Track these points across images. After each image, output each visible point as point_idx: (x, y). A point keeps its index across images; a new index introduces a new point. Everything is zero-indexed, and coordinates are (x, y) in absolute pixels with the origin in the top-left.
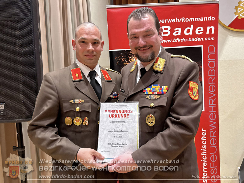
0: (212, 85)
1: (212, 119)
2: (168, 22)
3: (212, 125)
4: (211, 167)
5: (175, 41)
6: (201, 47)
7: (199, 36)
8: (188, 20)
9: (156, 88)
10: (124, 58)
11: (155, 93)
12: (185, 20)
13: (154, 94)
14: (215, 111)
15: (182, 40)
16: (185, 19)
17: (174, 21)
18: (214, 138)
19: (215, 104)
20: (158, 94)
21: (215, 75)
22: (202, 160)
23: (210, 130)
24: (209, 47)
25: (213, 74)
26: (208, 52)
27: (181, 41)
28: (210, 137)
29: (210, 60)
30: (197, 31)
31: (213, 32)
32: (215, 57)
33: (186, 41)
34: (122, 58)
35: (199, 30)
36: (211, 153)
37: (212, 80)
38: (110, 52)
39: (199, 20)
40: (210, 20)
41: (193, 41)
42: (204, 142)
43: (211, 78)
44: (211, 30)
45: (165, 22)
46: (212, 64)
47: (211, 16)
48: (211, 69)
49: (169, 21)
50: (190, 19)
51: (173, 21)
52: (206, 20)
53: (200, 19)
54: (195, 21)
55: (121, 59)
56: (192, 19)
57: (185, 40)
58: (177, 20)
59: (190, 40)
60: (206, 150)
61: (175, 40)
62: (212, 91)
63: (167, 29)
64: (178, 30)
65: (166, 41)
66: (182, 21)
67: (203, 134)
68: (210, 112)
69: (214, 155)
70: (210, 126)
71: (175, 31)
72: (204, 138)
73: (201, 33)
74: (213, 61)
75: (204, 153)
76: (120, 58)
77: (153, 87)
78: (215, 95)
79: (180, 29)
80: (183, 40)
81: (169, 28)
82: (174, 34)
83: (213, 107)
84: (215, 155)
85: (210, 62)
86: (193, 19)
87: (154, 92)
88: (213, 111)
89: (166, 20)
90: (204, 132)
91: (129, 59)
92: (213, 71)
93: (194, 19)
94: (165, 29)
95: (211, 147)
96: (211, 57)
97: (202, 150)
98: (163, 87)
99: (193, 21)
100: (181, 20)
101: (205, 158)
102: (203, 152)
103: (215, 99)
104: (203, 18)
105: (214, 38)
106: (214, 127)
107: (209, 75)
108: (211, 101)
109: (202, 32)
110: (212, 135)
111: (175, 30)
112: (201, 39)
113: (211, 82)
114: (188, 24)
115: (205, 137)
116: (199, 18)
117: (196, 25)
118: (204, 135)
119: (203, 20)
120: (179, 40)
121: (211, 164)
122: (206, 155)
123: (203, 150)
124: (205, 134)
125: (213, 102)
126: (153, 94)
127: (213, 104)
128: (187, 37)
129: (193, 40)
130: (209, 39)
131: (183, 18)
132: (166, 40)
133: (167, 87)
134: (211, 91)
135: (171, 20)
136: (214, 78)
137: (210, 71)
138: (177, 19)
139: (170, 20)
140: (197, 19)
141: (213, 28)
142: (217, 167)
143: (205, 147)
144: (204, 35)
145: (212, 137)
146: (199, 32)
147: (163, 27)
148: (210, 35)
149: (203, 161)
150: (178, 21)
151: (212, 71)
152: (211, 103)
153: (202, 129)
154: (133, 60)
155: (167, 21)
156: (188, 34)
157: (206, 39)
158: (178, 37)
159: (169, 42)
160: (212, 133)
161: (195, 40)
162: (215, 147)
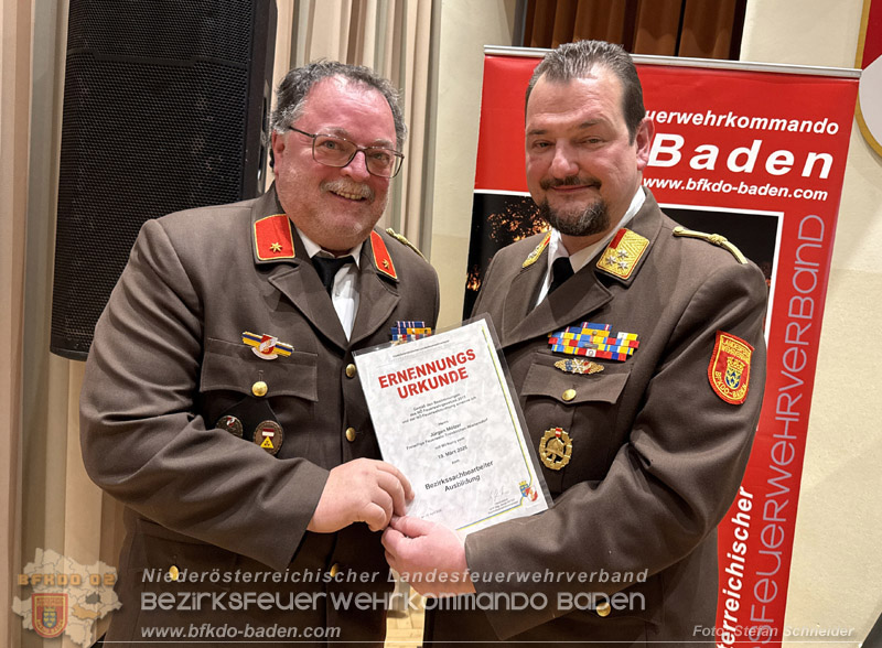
0: (796, 349)
1: (780, 461)
2: (679, 122)
3: (776, 482)
4: (752, 619)
5: (692, 185)
6: (777, 218)
7: (777, 181)
8: (744, 122)
9: (594, 335)
10: (517, 219)
11: (587, 354)
12: (736, 121)
13: (583, 356)
14: (794, 437)
15: (717, 187)
16: (735, 117)
17: (697, 119)
18: (778, 524)
19: (797, 414)
20: (596, 360)
21: (810, 317)
22: (724, 591)
23: (768, 496)
24: (804, 220)
25: (806, 312)
26: (800, 237)
27: (714, 190)
28: (765, 518)
29: (801, 266)
30: (771, 161)
31: (824, 174)
32: (822, 256)
33: (729, 191)
34: (512, 219)
35: (780, 162)
36: (758, 573)
37: (799, 333)
38: (475, 195)
39: (783, 129)
40: (822, 131)
41: (754, 193)
42: (741, 533)
43: (797, 324)
44: (819, 164)
45: (669, 121)
46: (805, 280)
47: (826, 120)
48: (799, 294)
49: (683, 119)
50: (754, 120)
51: (695, 119)
52: (809, 130)
53: (788, 124)
54: (770, 128)
55: (508, 224)
56: (759, 122)
57: (727, 188)
58: (711, 119)
59: (743, 189)
60: (743, 560)
61: (694, 183)
62: (794, 370)
63: (671, 144)
64: (707, 152)
65: (662, 184)
66: (727, 125)
67: (742, 504)
68: (775, 436)
69: (770, 582)
70: (770, 481)
71: (698, 154)
72: (742, 519)
73: (785, 171)
74: (813, 271)
75: (736, 569)
76: (504, 219)
77: (586, 330)
78: (801, 382)
79: (714, 150)
80: (721, 187)
81: (679, 141)
82: (694, 163)
83: (790, 422)
84: (773, 582)
85: (801, 270)
86: (763, 122)
87: (585, 348)
88: (786, 436)
89: (672, 114)
90: (744, 501)
91: (532, 226)
92: (808, 303)
93: (766, 120)
94: (666, 143)
95: (760, 552)
96: (806, 254)
97: (729, 555)
98: (619, 337)
99: (764, 128)
100: (724, 121)
101: (735, 583)
102: (733, 565)
103: (800, 396)
104: (797, 123)
105: (826, 194)
106: (781, 490)
107: (790, 315)
108: (785, 400)
109: (789, 169)
110: (770, 514)
111: (700, 149)
112: (782, 189)
113: (793, 337)
114: (745, 138)
115: (748, 517)
116: (785, 122)
117: (772, 141)
118: (744, 509)
119: (795, 129)
120: (706, 186)
121: (753, 607)
122: (741, 575)
123: (734, 557)
124: (747, 506)
125: (790, 404)
126: (581, 356)
127: (788, 413)
128: (735, 179)
129: (753, 190)
130: (809, 194)
131: (731, 114)
132: (663, 181)
133: (634, 337)
134: (789, 369)
135: (691, 115)
136: (807, 328)
137: (797, 303)
138: (708, 116)
139: (685, 115)
140: (778, 123)
141: (828, 159)
142: (772, 621)
143: (742, 549)
144: (793, 179)
145: (773, 521)
146: (778, 167)
147: (660, 137)
148: (814, 182)
149: (730, 593)
150: (712, 124)
151: (803, 301)
152: (784, 408)
153: (742, 488)
155: (675, 118)
156: (738, 169)
157: (799, 193)
158: (704, 173)
159: (671, 187)
160: (771, 507)
161: (760, 193)
162: (777, 554)
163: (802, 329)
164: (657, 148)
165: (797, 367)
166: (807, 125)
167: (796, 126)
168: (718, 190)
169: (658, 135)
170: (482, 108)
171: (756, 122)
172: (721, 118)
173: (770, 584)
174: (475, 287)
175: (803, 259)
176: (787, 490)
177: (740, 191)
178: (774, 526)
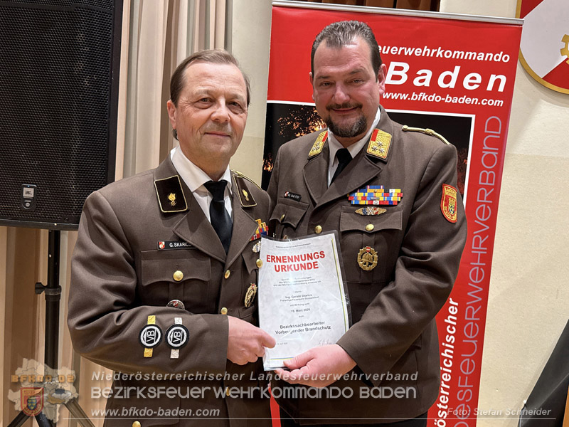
0: (484, 206)
1: (475, 280)
2: (406, 54)
3: (473, 294)
4: (459, 386)
5: (415, 97)
6: (471, 118)
7: (470, 94)
8: (449, 54)
10: (298, 121)
12: (443, 53)
14: (484, 264)
15: (431, 98)
16: (443, 51)
17: (418, 52)
18: (474, 322)
19: (486, 249)
21: (493, 184)
23: (468, 303)
24: (489, 119)
25: (490, 181)
26: (486, 131)
27: (429, 100)
28: (466, 318)
29: (487, 151)
30: (467, 80)
31: (501, 89)
32: (500, 144)
33: (439, 100)
34: (294, 121)
35: (472, 81)
36: (462, 355)
37: (486, 195)
38: (268, 104)
39: (474, 58)
40: (499, 60)
41: (456, 102)
42: (451, 329)
43: (485, 190)
44: (498, 82)
45: (399, 53)
46: (489, 159)
47: (502, 53)
48: (486, 169)
49: (409, 52)
50: (455, 52)
51: (416, 52)
52: (491, 59)
53: (477, 55)
54: (466, 58)
55: (292, 124)
56: (459, 54)
57: (438, 99)
58: (427, 52)
59: (449, 100)
60: (452, 347)
61: (417, 96)
62: (483, 220)
63: (401, 69)
64: (425, 74)
65: (395, 96)
66: (437, 56)
67: (451, 310)
68: (472, 263)
69: (470, 361)
70: (469, 294)
71: (419, 75)
72: (451, 320)
73: (476, 87)
74: (494, 154)
75: (448, 353)
76: (288, 121)
78: (488, 228)
79: (429, 73)
80: (434, 98)
81: (406, 67)
82: (416, 82)
83: (481, 254)
84: (472, 360)
85: (487, 153)
86: (461, 54)
88: (478, 264)
89: (401, 49)
90: (453, 307)
91: (308, 126)
92: (491, 175)
93: (463, 53)
94: (397, 68)
95: (464, 341)
96: (490, 143)
97: (443, 344)
99: (462, 58)
100: (435, 53)
101: (448, 363)
102: (446, 351)
103: (487, 236)
104: (483, 54)
105: (502, 102)
106: (476, 299)
107: (480, 183)
108: (477, 240)
109: (478, 86)
110: (470, 316)
111: (420, 72)
112: (474, 99)
113: (482, 198)
114: (449, 65)
115: (455, 318)
116: (475, 54)
117: (467, 67)
118: (453, 313)
119: (482, 59)
120: (424, 97)
121: (460, 378)
122: (451, 357)
123: (447, 345)
124: (455, 311)
125: (481, 242)
127: (480, 248)
128: (443, 92)
129: (455, 100)
130: (491, 102)
131: (440, 48)
132: (396, 94)
134: (479, 218)
135: (413, 49)
136: (491, 191)
137: (484, 175)
138: (425, 50)
139: (410, 49)
140: (471, 55)
141: (503, 79)
142: (472, 386)
143: (452, 339)
144: (481, 92)
145: (471, 320)
146: (471, 84)
148: (495, 94)
149: (444, 369)
150: (428, 55)
151: (488, 173)
152: (477, 245)
153: (451, 299)
154: (317, 129)
155: (403, 51)
156: (446, 86)
157: (485, 102)
158: (423, 89)
159: (401, 98)
160: (470, 311)
161: (460, 102)
162: (474, 342)
163: (488, 192)
164: (391, 72)
165: (485, 218)
166: (490, 56)
167: (483, 56)
168: (432, 100)
169: (392, 63)
170: (271, 43)
171: (457, 54)
172: (433, 51)
173: (471, 362)
174: (269, 169)
175: (488, 146)
176: (480, 299)
177: (446, 101)
178: (472, 323)
